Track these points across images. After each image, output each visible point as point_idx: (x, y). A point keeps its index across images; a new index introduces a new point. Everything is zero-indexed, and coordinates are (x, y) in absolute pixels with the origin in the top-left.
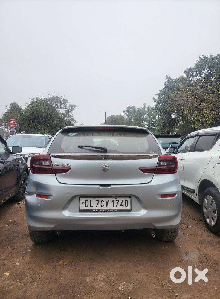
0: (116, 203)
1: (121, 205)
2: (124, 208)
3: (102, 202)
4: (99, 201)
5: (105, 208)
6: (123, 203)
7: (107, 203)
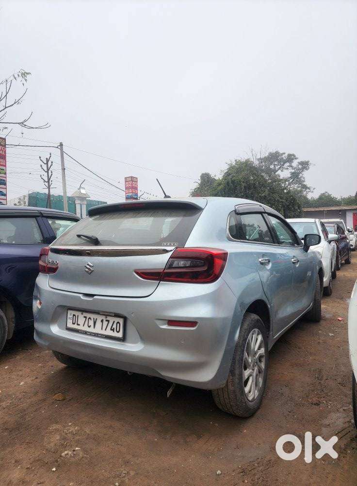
0: (105, 323)
1: (111, 329)
2: (115, 334)
3: (90, 320)
4: (85, 317)
5: (91, 330)
6: (114, 326)
7: (95, 323)
